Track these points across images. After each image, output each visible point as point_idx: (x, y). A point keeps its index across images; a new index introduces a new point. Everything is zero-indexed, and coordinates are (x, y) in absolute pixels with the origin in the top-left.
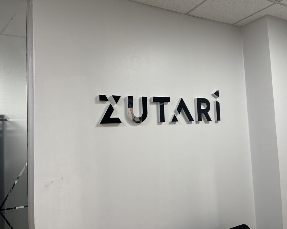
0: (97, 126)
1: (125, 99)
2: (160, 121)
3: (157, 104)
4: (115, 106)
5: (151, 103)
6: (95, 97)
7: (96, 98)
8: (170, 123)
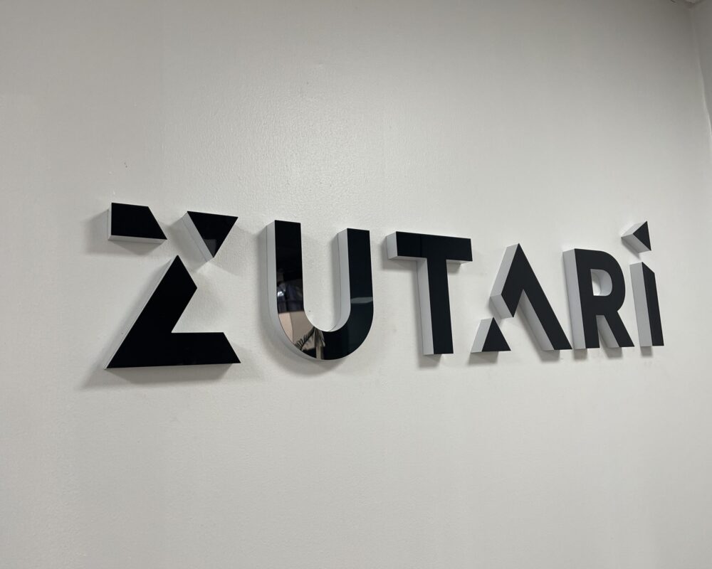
0: (92, 382)
1: (260, 239)
2: (430, 349)
3: (416, 270)
4: (204, 272)
5: (387, 264)
6: (90, 216)
7: (94, 223)
8: (475, 358)
